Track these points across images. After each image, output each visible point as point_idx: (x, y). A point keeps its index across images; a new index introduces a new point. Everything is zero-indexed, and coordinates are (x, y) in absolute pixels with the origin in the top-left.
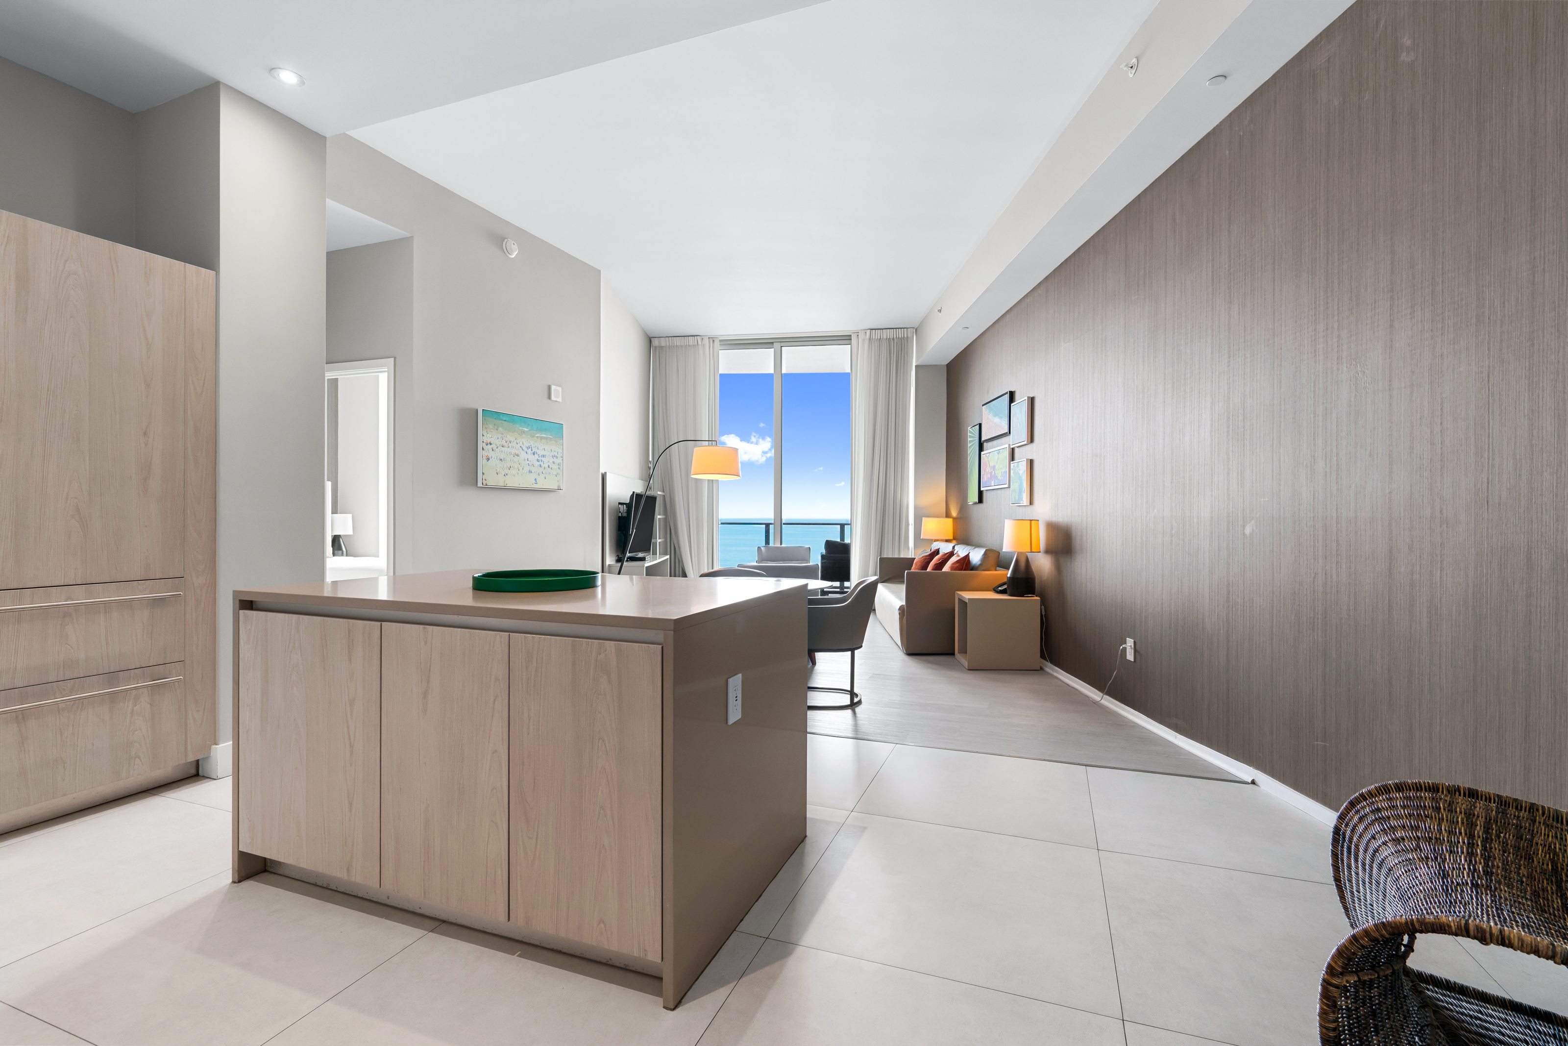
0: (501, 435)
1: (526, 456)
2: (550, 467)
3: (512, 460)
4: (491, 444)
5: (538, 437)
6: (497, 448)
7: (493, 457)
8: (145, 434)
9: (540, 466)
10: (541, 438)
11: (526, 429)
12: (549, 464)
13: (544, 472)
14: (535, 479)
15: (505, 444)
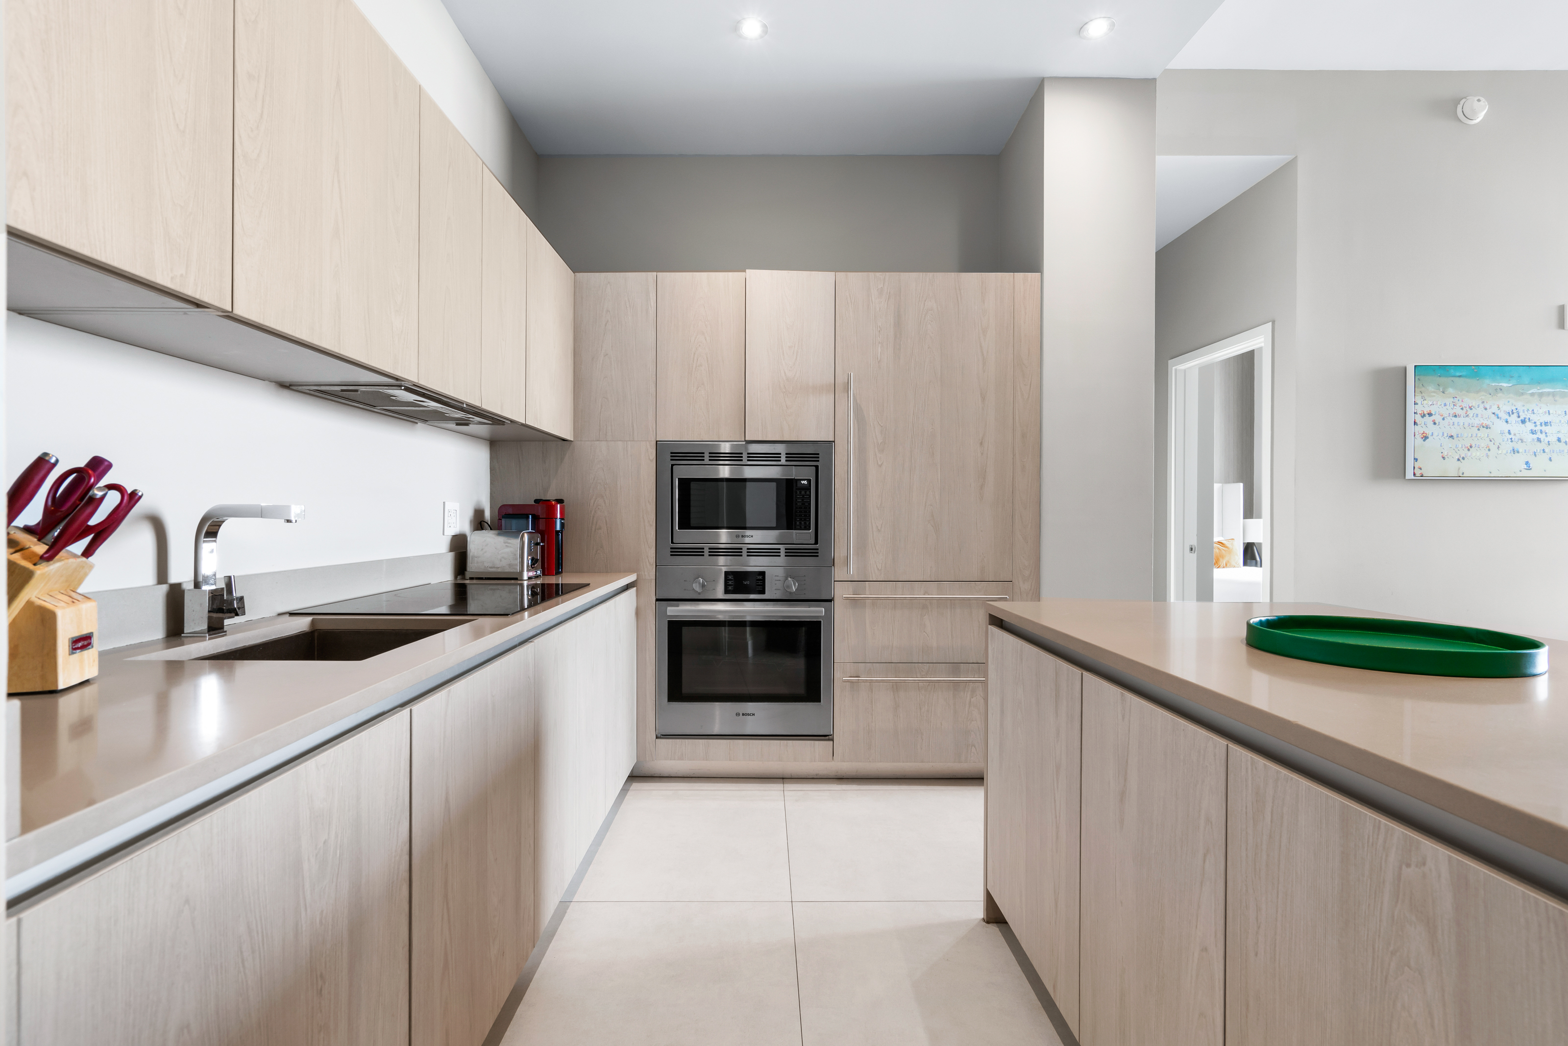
0: (1452, 400)
1: (1506, 427)
2: (1563, 440)
3: (1474, 435)
4: (1430, 414)
5: (1532, 394)
6: (1443, 419)
7: (1435, 434)
8: (981, 444)
9: (1539, 440)
10: (1541, 395)
11: (1505, 385)
12: (1560, 436)
13: (1546, 451)
14: (1527, 463)
15: (1458, 411)
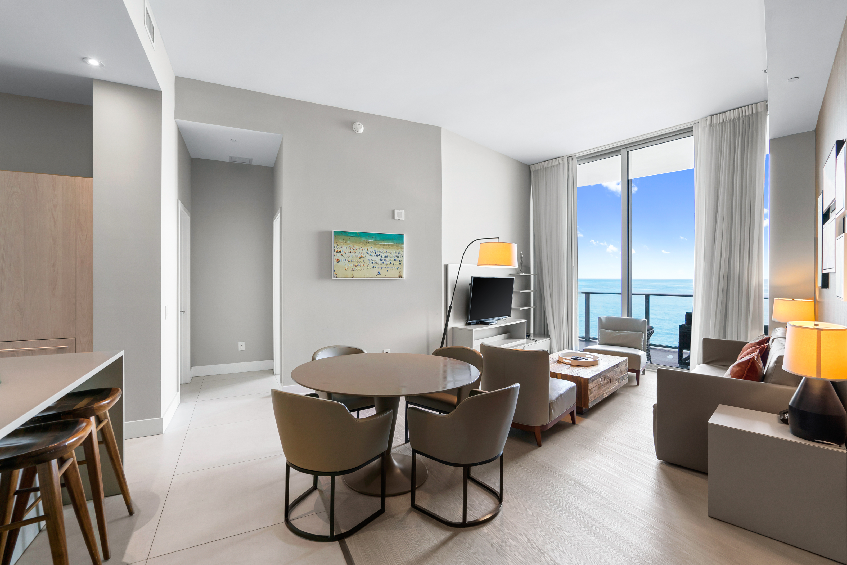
0: (349, 246)
1: (371, 258)
2: (392, 263)
3: (358, 261)
4: (340, 252)
5: (381, 245)
6: (346, 254)
7: (343, 260)
8: (53, 266)
9: (383, 263)
10: (384, 245)
11: (370, 241)
12: (391, 261)
13: (386, 267)
14: (379, 272)
15: (351, 250)
